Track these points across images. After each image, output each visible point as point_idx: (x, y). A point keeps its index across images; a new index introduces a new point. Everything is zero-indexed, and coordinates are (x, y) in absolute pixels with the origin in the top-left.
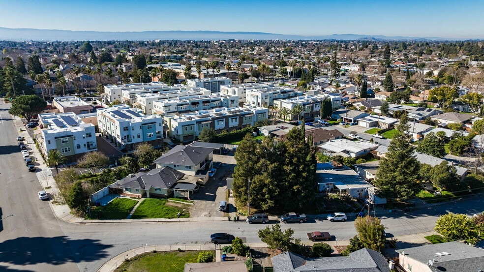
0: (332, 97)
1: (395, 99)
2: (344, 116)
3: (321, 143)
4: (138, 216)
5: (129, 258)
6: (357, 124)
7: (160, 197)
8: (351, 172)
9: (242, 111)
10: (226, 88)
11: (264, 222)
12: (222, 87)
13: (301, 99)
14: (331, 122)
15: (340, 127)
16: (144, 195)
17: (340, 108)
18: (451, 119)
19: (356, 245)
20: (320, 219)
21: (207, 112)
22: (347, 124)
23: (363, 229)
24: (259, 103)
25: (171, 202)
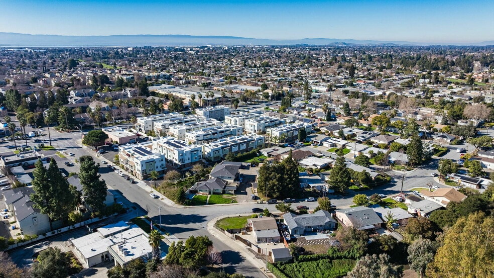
0: (306, 125)
1: (350, 124)
2: (313, 139)
3: (300, 160)
4: (211, 203)
5: (218, 220)
6: (322, 145)
7: (218, 194)
8: (317, 177)
9: (246, 139)
10: (230, 118)
11: (275, 203)
12: (226, 117)
13: (285, 126)
14: (306, 144)
15: (311, 148)
16: (210, 193)
17: (312, 133)
18: (382, 140)
19: (318, 209)
20: (302, 201)
21: (225, 140)
22: (316, 145)
23: (321, 203)
24: (255, 130)
25: (225, 196)
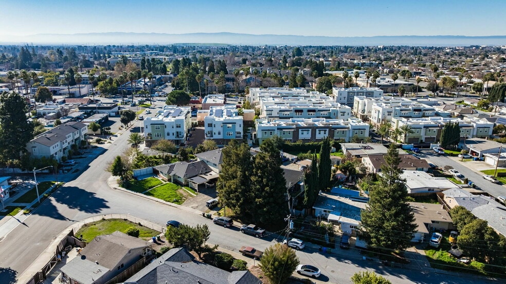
2: (471, 147)
4: (149, 193)
5: (107, 218)
6: (483, 160)
7: (179, 184)
11: (225, 226)
14: (448, 152)
16: (170, 180)
25: (182, 190)
